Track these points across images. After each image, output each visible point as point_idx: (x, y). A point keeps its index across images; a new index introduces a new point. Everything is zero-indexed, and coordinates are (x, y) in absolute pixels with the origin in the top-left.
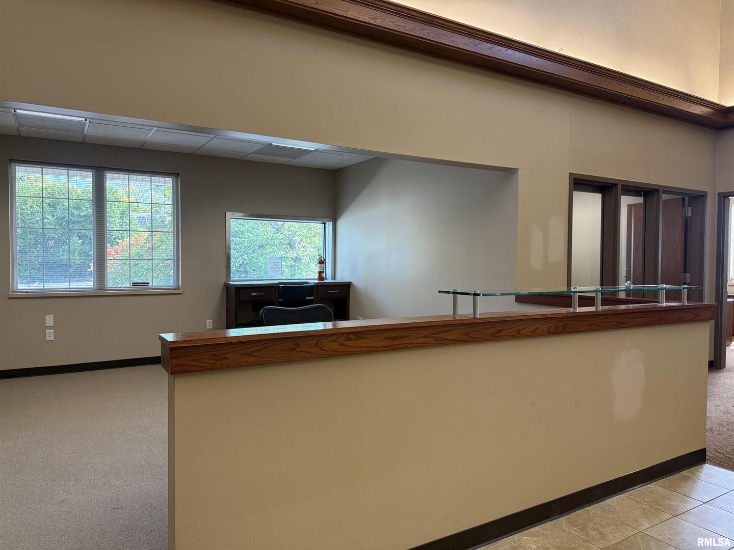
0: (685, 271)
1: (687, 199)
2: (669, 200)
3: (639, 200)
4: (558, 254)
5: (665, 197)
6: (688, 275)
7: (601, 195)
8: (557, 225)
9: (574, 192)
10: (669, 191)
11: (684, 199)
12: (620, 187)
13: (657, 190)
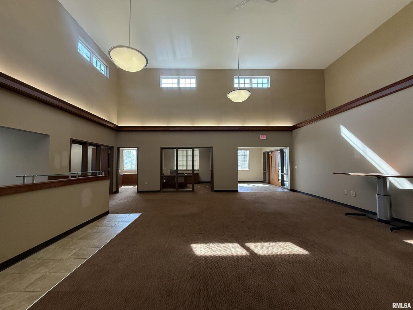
0: (108, 168)
1: (109, 148)
2: (103, 148)
3: (95, 147)
4: (66, 163)
5: (102, 147)
6: (109, 169)
7: (82, 145)
8: (66, 154)
9: (72, 144)
10: (103, 145)
11: (108, 148)
12: (88, 144)
13: (100, 145)
